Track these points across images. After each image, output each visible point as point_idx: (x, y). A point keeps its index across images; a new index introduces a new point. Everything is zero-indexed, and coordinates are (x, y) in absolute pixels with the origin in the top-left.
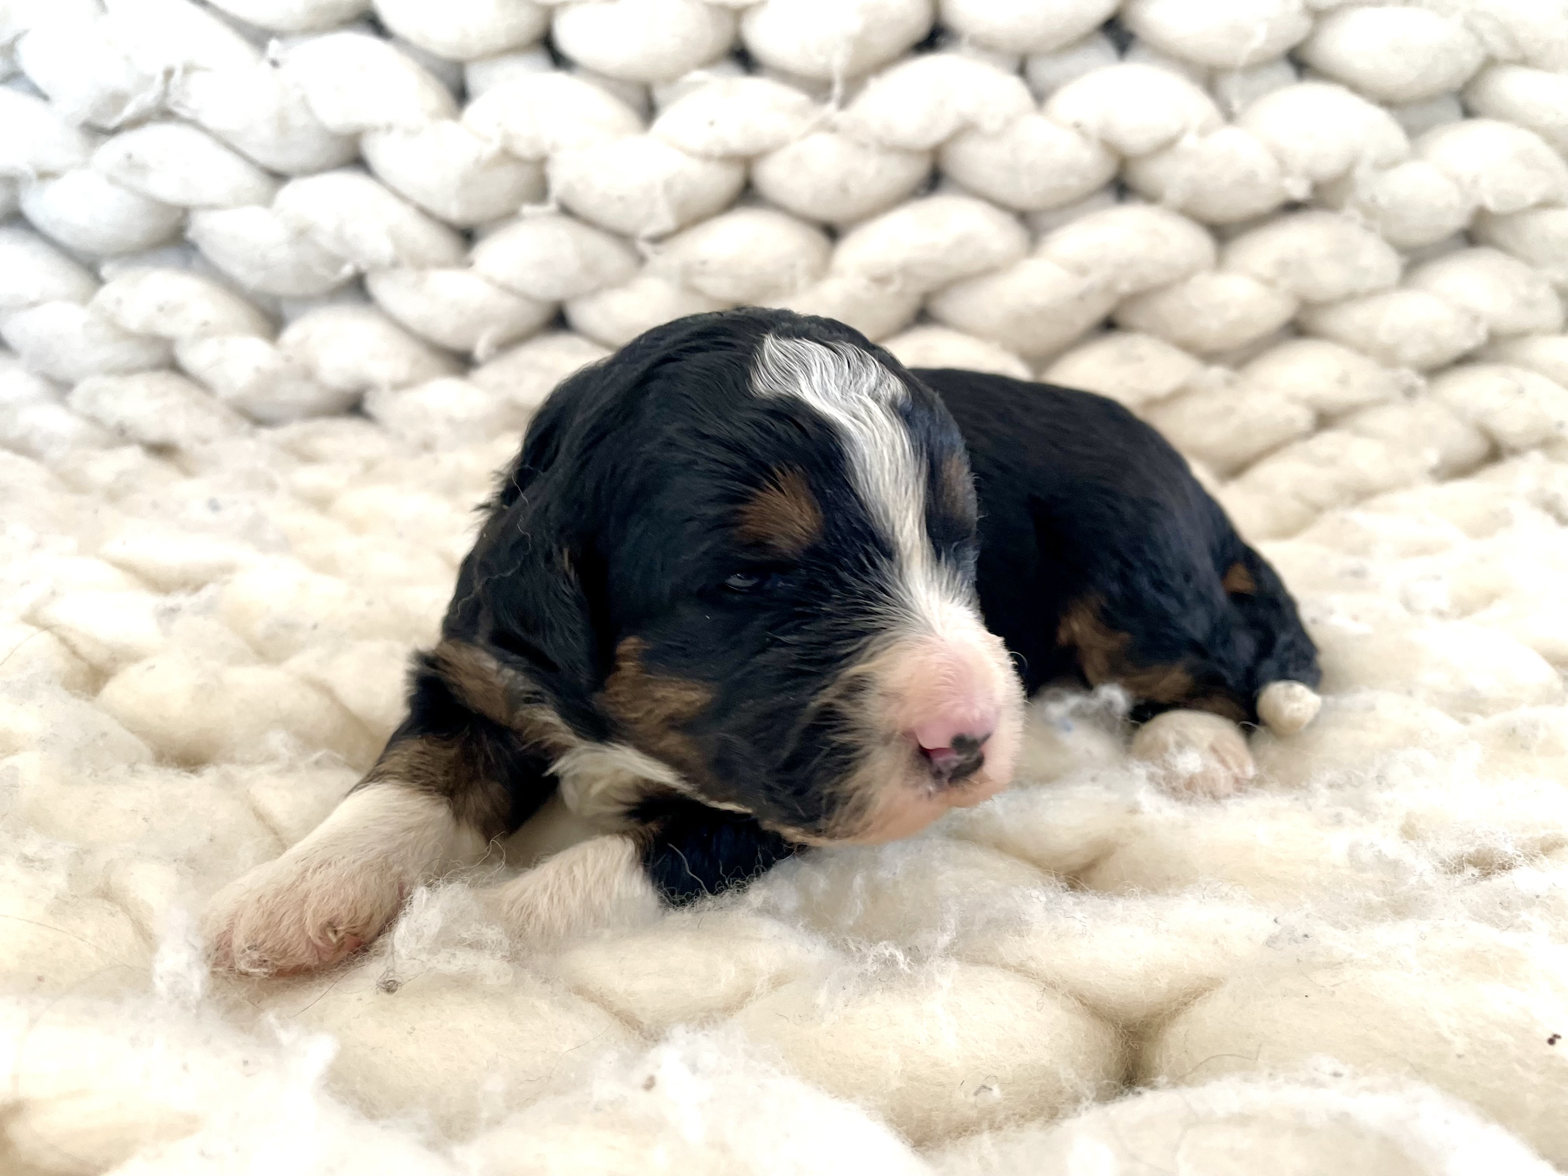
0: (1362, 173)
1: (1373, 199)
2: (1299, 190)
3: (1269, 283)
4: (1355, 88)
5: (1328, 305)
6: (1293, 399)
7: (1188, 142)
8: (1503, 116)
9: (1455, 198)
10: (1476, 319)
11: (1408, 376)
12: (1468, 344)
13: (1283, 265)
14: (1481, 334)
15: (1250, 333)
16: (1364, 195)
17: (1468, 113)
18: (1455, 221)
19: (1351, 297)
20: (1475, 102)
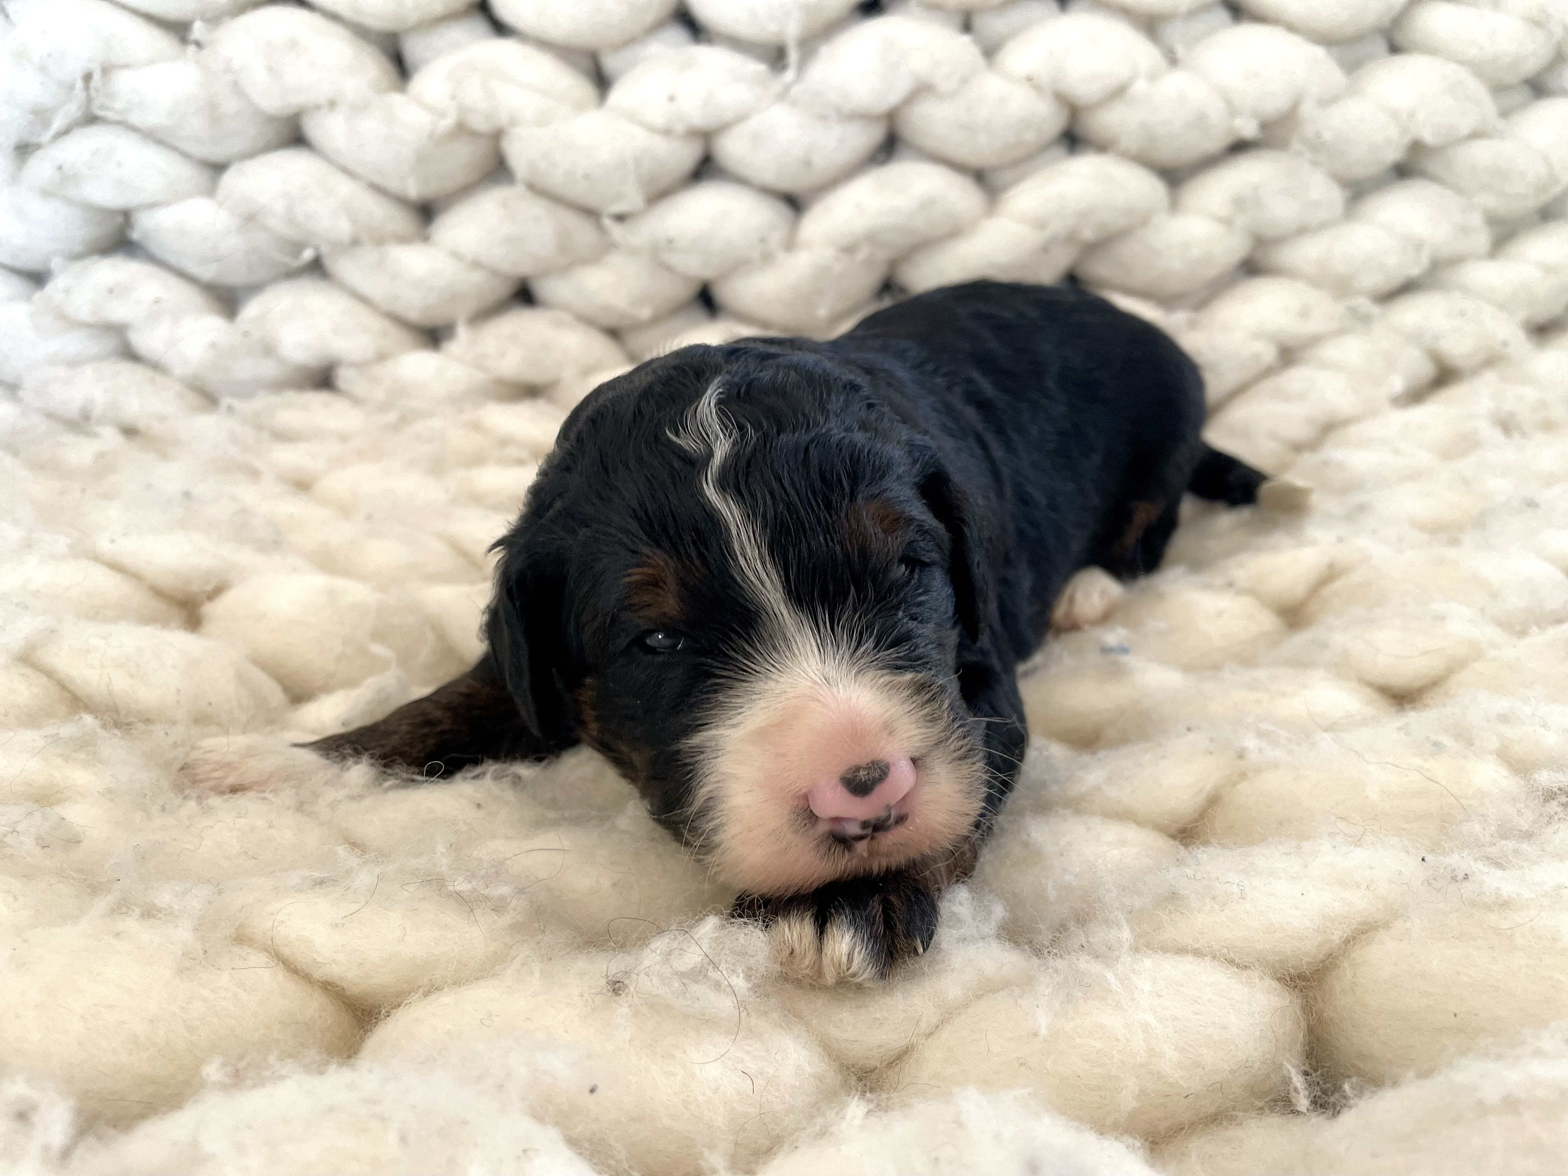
0: (1308, 109)
1: (1318, 135)
2: (1248, 129)
3: (1227, 222)
4: (1291, 28)
5: (1279, 241)
6: (1258, 335)
7: (1140, 87)
8: (1430, 50)
9: (1393, 132)
10: (1419, 246)
11: (1364, 304)
12: (1415, 271)
13: (1239, 203)
14: (1425, 261)
15: (1211, 272)
16: (1309, 130)
17: (1395, 49)
18: (1393, 155)
19: (1303, 230)
20: (1401, 39)
